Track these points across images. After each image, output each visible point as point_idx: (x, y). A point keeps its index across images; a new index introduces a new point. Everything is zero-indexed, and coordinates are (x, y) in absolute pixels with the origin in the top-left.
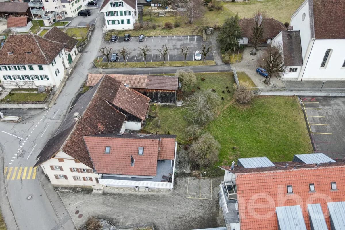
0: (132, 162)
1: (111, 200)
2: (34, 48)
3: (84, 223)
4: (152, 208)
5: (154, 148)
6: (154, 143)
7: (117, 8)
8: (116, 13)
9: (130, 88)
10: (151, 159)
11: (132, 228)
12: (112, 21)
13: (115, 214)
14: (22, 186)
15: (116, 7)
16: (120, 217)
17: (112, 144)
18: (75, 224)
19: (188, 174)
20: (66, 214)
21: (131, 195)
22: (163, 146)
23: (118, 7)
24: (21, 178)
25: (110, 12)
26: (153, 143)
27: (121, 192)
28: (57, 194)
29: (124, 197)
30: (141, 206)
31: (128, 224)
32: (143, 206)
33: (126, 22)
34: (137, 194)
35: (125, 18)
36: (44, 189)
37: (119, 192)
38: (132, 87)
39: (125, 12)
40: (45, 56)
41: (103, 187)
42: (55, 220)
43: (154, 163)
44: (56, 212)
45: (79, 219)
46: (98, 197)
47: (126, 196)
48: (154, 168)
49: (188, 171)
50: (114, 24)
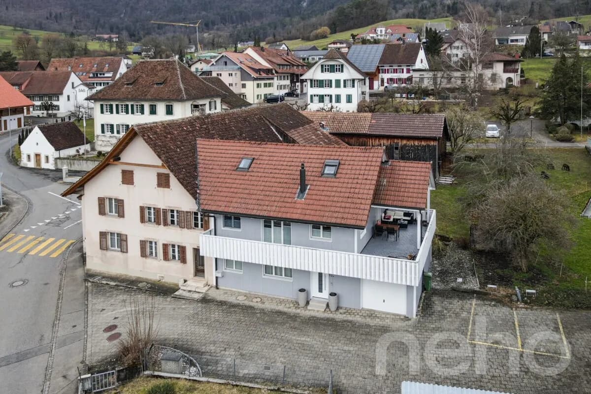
0: (303, 190)
1: (216, 314)
2: (169, 78)
3: (114, 354)
4: (338, 347)
5: (369, 163)
6: (371, 155)
7: (332, 74)
8: (329, 84)
9: (330, 134)
10: (358, 186)
11: (257, 383)
12: (320, 95)
13: (214, 343)
14: (20, 262)
15: (331, 72)
16: (227, 353)
17: (259, 153)
18: (88, 352)
19: (470, 293)
20: (79, 328)
21: (280, 313)
22: (396, 176)
23: (334, 72)
24: (28, 251)
25: (317, 81)
26: (367, 155)
27: (255, 303)
28: (87, 287)
29: (258, 315)
30: (304, 339)
31: (246, 371)
32: (314, 339)
33: (343, 99)
34: (299, 314)
35: (343, 92)
36: (61, 274)
37: (247, 303)
38: (335, 131)
39: (345, 81)
40: (183, 89)
41: (207, 288)
42: (42, 336)
43: (365, 196)
44: (57, 318)
45: (107, 343)
46: (185, 304)
47: (265, 313)
48: (362, 207)
49: (474, 284)
50: (323, 102)
